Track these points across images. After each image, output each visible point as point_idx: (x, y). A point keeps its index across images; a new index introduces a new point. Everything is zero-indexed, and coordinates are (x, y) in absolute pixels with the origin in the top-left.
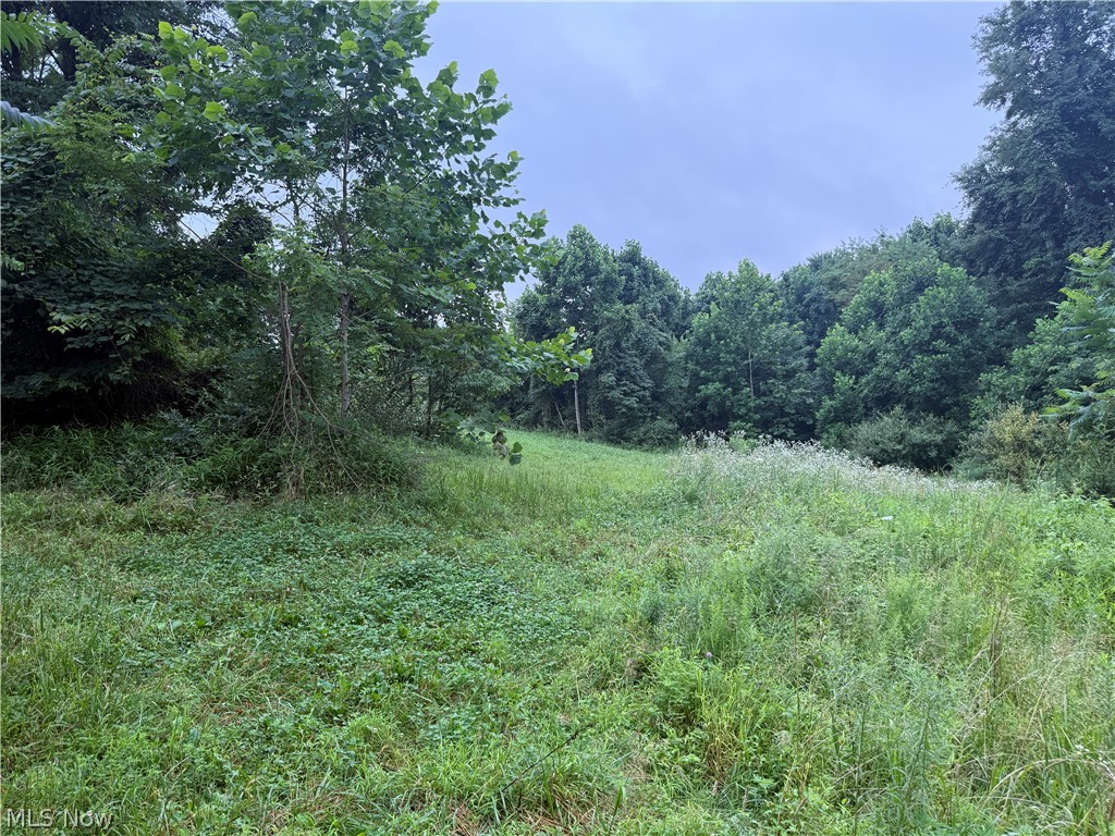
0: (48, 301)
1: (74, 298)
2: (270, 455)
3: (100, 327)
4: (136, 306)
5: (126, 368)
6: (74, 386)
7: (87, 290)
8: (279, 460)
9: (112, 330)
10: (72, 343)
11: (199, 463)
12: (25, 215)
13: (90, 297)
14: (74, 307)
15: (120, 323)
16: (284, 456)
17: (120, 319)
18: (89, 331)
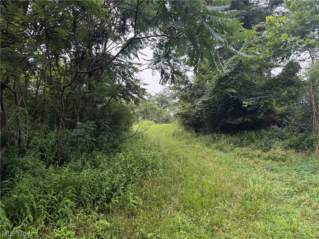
0: (242, 99)
1: (247, 97)
2: (309, 139)
3: (255, 104)
4: (264, 97)
5: (262, 114)
6: (249, 120)
7: (251, 95)
8: (312, 140)
9: (258, 104)
10: (248, 109)
11: (286, 141)
12: (235, 78)
13: (252, 96)
14: (248, 99)
15: (260, 102)
16: (314, 139)
17: (260, 101)
18: (252, 105)
